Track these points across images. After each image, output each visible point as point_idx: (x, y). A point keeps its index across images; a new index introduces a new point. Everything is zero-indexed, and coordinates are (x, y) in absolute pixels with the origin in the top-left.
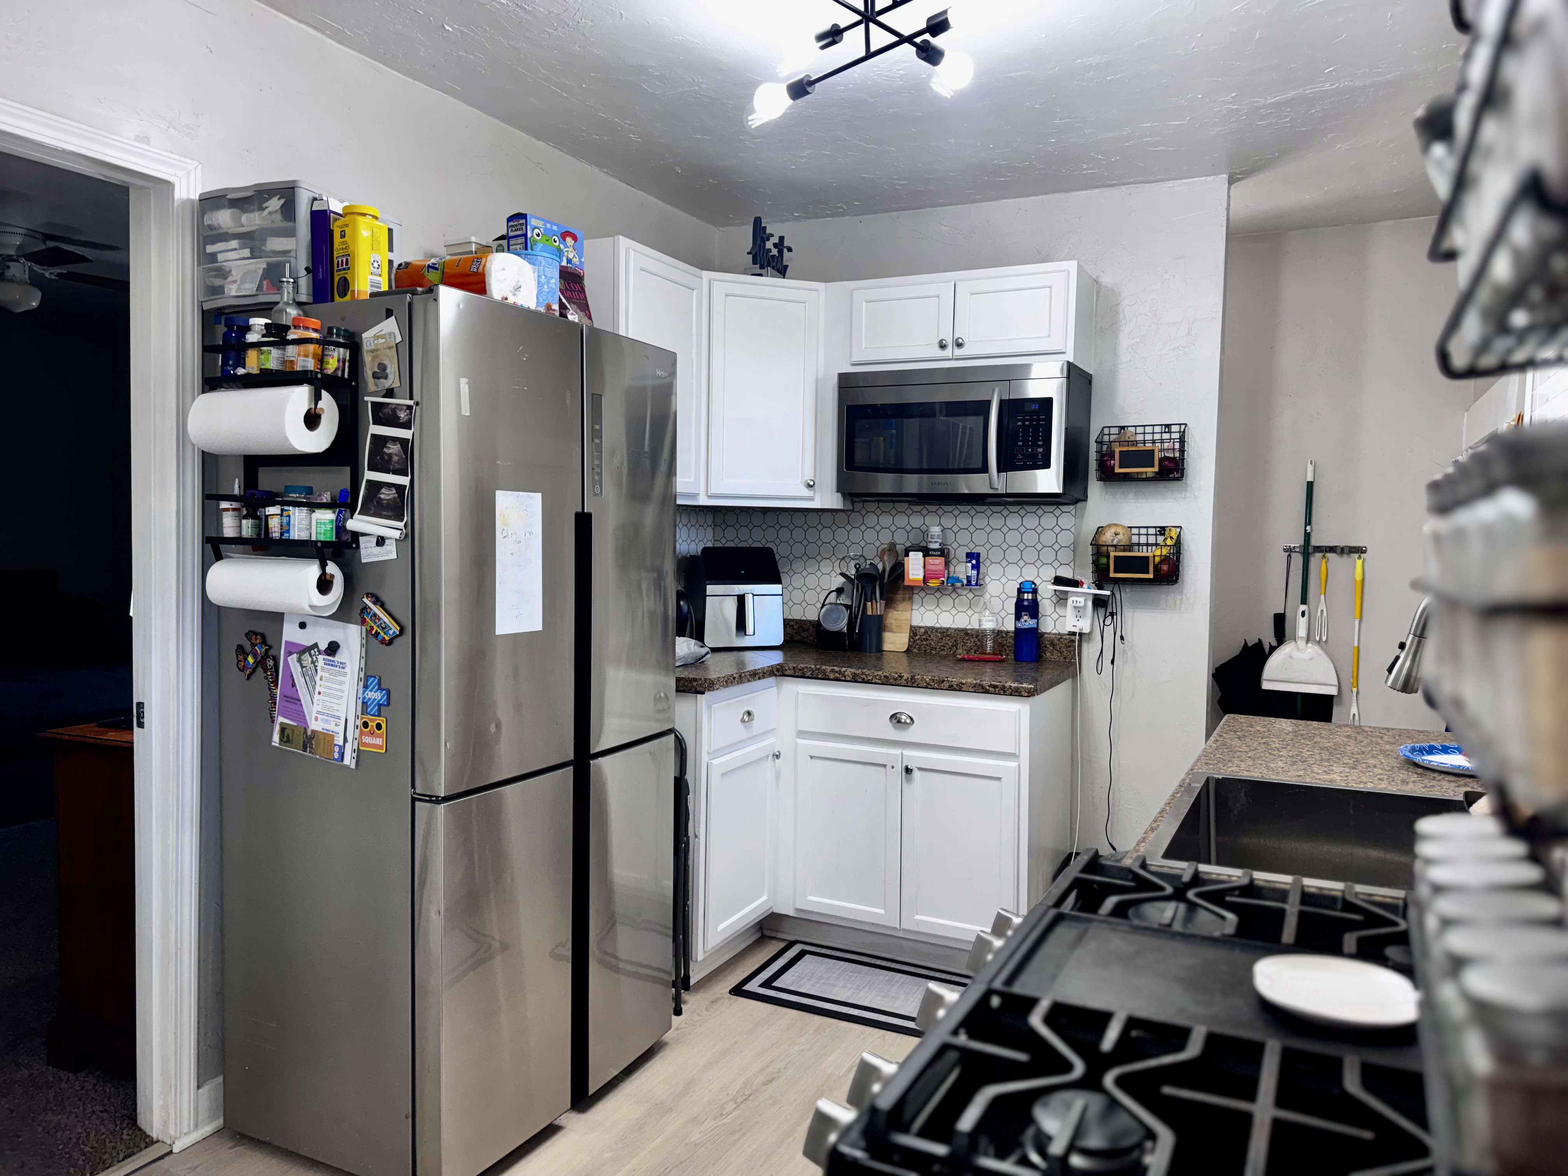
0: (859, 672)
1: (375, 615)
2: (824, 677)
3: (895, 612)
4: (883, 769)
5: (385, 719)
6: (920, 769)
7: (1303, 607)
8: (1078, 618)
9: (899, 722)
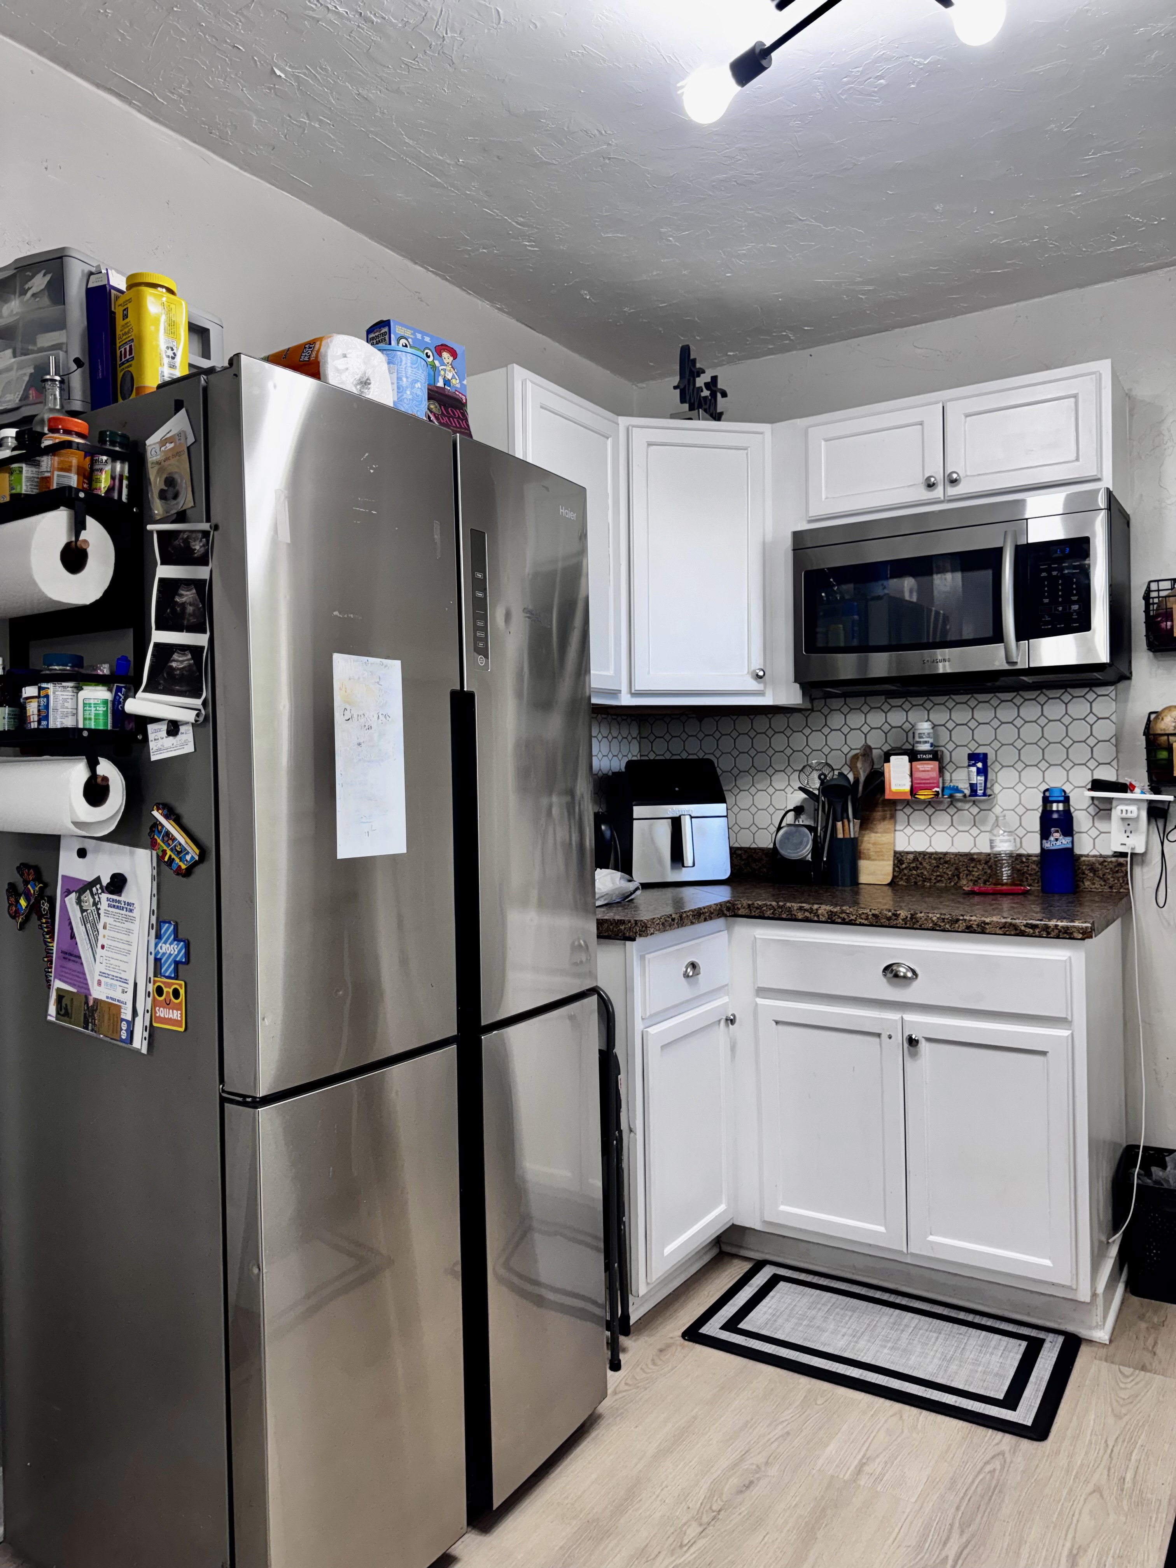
0: (837, 909)
1: (168, 833)
2: (789, 916)
3: (873, 835)
4: (876, 1040)
5: (183, 983)
6: (929, 1040)
8: (1128, 834)
9: (896, 976)
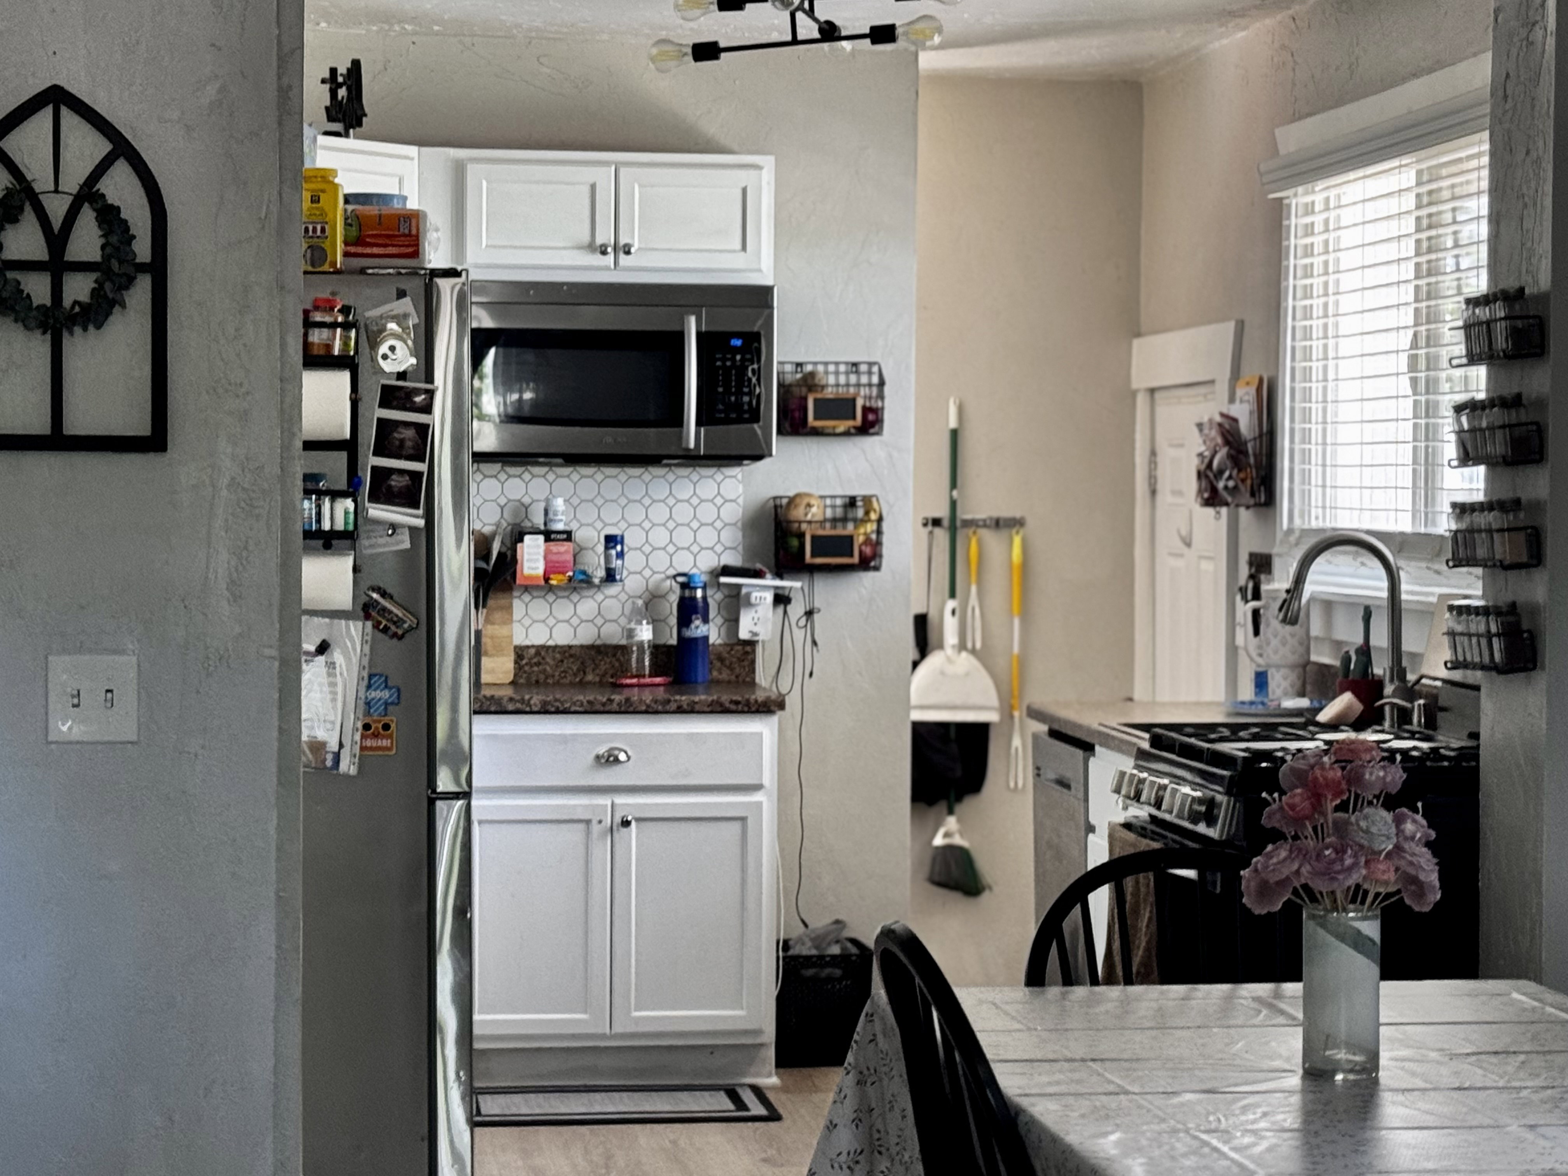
0: (550, 698)
1: (384, 609)
4: (586, 827)
6: (640, 819)
7: (951, 604)
8: (756, 621)
